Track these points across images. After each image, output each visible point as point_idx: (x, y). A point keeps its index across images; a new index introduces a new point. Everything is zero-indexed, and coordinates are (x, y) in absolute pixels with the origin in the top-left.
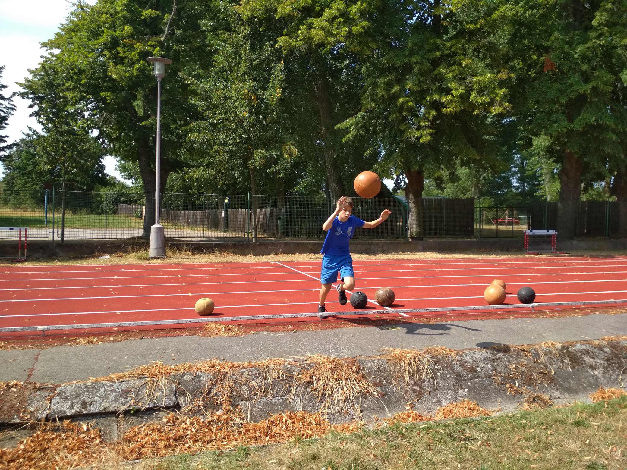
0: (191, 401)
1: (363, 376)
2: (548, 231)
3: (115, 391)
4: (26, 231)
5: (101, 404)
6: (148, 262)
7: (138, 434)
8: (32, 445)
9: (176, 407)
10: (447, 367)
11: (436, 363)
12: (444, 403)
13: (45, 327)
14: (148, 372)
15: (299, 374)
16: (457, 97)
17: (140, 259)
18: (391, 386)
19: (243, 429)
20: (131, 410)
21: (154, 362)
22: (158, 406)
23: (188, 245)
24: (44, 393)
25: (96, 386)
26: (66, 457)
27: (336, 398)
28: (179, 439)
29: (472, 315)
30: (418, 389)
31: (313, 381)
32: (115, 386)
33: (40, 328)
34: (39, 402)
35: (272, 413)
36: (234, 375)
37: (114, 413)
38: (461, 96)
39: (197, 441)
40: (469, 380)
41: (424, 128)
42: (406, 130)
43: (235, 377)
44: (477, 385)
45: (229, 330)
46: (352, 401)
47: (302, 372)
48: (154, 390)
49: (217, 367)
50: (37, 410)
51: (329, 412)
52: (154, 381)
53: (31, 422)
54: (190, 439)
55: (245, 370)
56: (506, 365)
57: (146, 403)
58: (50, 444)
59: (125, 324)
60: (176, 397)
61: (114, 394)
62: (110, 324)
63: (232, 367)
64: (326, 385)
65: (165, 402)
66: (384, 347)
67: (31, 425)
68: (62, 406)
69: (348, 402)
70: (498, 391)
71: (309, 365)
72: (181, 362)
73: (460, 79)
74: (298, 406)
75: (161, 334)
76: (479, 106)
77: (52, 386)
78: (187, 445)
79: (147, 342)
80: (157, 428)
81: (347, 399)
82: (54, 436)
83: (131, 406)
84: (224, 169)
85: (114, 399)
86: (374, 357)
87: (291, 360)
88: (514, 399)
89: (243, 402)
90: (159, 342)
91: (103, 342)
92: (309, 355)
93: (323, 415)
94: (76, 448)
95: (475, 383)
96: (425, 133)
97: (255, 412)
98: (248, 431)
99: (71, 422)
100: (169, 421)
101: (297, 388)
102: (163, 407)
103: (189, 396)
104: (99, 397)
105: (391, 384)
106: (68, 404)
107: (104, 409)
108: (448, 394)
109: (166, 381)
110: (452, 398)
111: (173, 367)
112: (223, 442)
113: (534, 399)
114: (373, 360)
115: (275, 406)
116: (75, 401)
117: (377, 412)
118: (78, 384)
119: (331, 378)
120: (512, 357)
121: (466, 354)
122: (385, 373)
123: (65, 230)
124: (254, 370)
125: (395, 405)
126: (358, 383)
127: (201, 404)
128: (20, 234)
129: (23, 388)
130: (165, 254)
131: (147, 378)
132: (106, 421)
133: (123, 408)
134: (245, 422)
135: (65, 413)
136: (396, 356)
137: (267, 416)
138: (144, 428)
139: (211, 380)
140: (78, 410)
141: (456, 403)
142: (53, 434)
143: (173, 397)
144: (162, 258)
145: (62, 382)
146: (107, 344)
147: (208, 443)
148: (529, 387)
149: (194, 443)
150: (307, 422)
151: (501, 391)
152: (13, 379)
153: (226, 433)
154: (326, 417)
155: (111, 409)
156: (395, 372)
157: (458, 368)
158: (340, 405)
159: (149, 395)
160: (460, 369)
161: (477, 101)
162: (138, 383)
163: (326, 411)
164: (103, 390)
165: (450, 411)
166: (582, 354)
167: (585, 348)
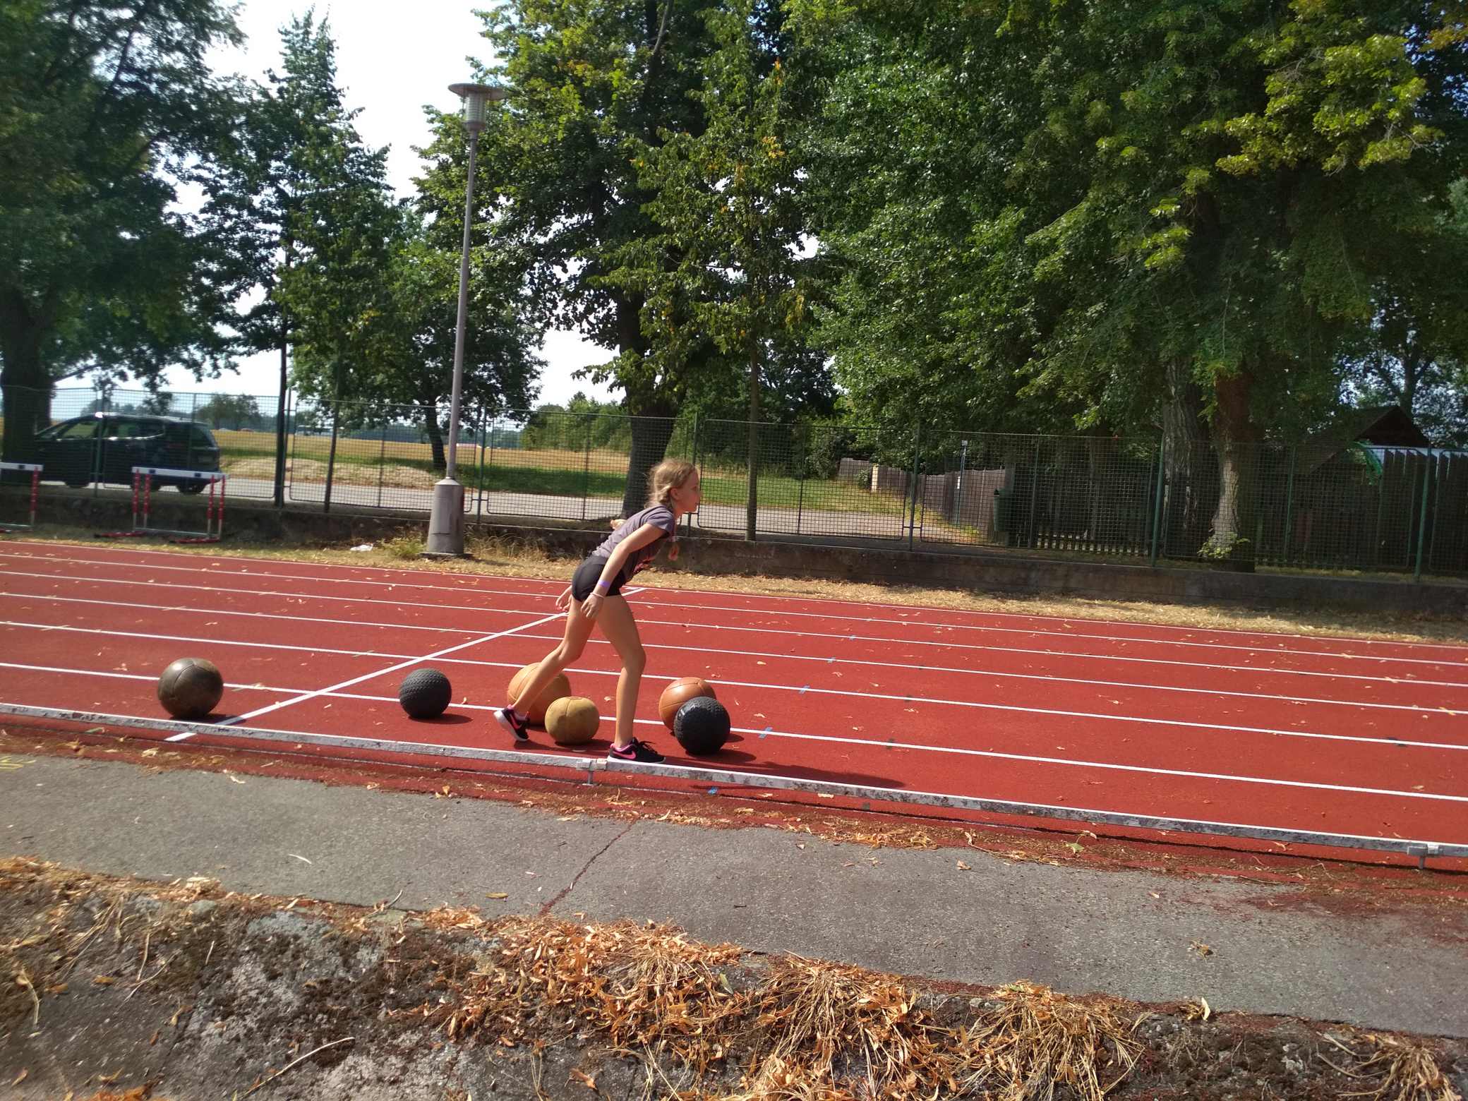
41: (1163, 222)
96: (1165, 238)
123: (333, 487)
130: (460, 550)
166: (254, 950)
167: (293, 932)
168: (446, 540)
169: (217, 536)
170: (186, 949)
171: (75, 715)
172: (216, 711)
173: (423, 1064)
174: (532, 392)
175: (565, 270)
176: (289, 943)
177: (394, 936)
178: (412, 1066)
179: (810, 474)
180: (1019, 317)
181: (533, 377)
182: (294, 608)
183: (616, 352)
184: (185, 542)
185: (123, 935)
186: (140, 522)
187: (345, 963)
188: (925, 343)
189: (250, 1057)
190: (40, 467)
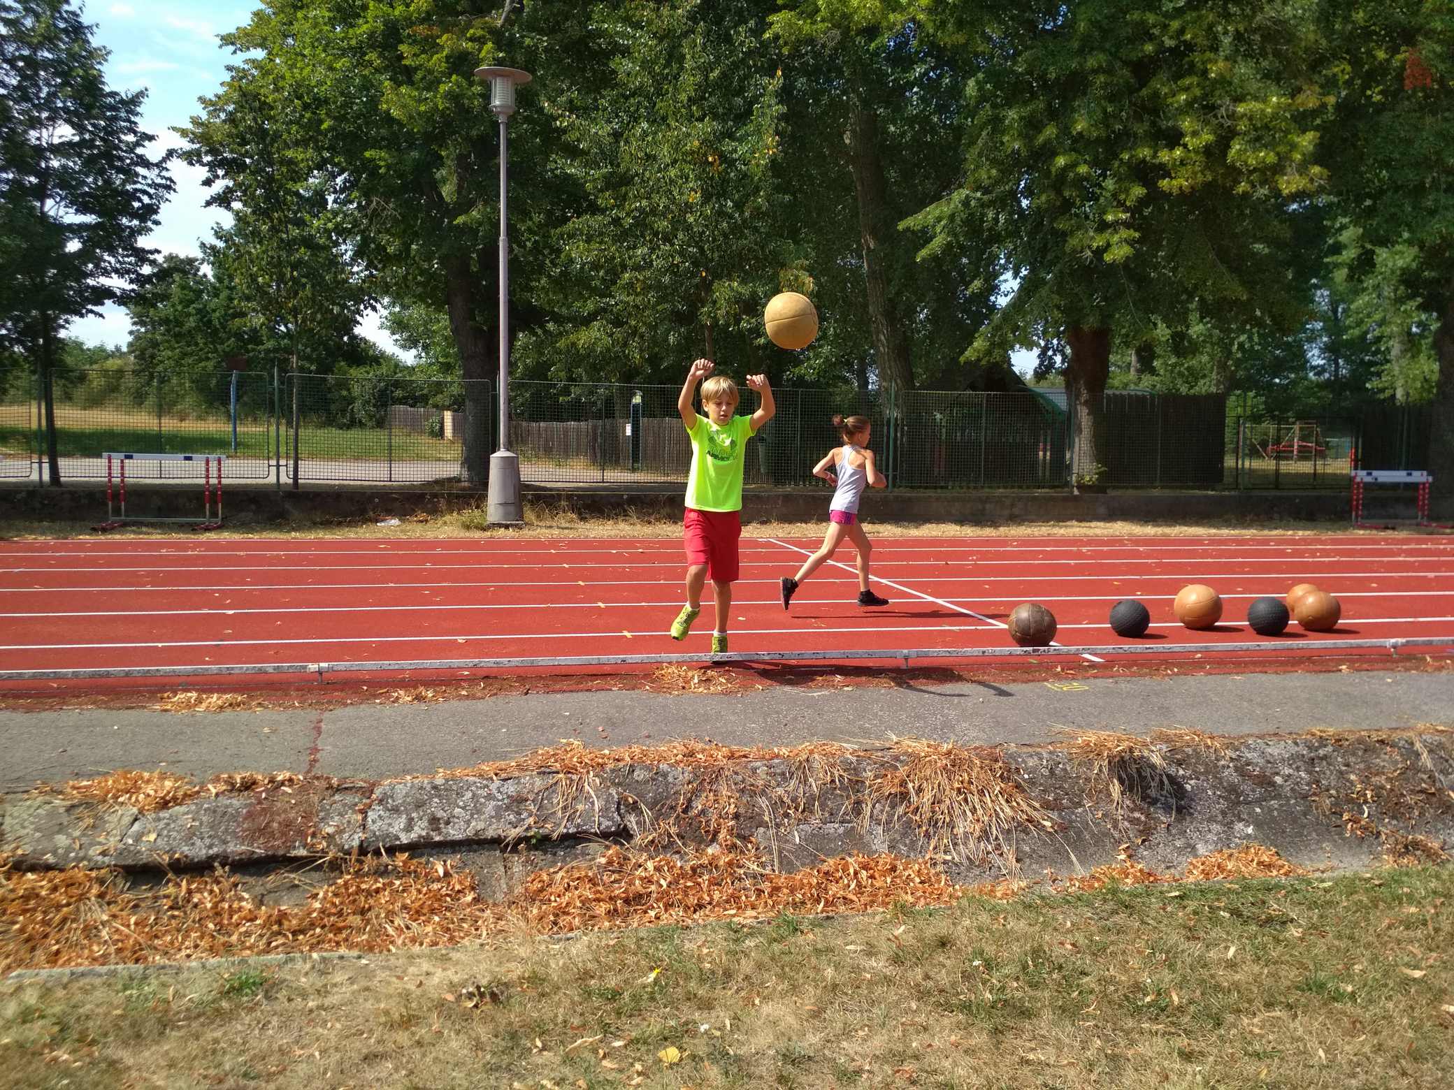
0: (652, 824)
1: (1018, 786)
2: (1410, 474)
3: (494, 798)
4: (219, 463)
5: (468, 822)
6: (488, 534)
7: (549, 885)
8: (337, 901)
9: (623, 834)
10: (1207, 772)
11: (1179, 763)
12: (1201, 849)
13: (324, 665)
14: (556, 761)
15: (876, 777)
16: (1196, 151)
17: (467, 527)
18: (1080, 810)
19: (766, 887)
20: (532, 837)
21: (564, 741)
22: (585, 832)
23: (569, 497)
24: (349, 799)
25: (455, 787)
26: (408, 928)
27: (961, 830)
28: (634, 899)
29: (1254, 663)
30: (1143, 818)
31: (908, 793)
32: (493, 787)
33: (313, 667)
34: (341, 815)
35: (826, 855)
36: (736, 773)
37: (496, 842)
38: (1208, 151)
39: (672, 905)
40: (1258, 802)
41: (1115, 226)
42: (1072, 232)
43: (740, 778)
44: (1276, 813)
45: (708, 680)
46: (997, 838)
47: (883, 772)
48: (574, 799)
49: (700, 756)
50: (340, 832)
51: (948, 858)
52: (572, 780)
53: (331, 855)
54: (658, 900)
55: (759, 764)
56: (1341, 773)
57: (559, 825)
58: (371, 901)
59: (488, 662)
60: (619, 814)
61: (493, 803)
62: (456, 662)
63: (731, 756)
64: (936, 801)
65: (599, 824)
66: (1058, 727)
67: (330, 862)
68: (390, 825)
69: (988, 840)
70: (1324, 828)
71: (897, 759)
72: (620, 743)
73: (1204, 107)
74: (879, 842)
75: (564, 685)
76: (1251, 172)
77: (362, 784)
78: (652, 913)
79: (538, 702)
80: (586, 876)
81: (985, 834)
82: (379, 885)
83: (529, 828)
84: (645, 324)
85: (493, 813)
86: (1039, 746)
87: (856, 747)
88: (1360, 846)
89: (761, 830)
90: (567, 703)
91: (446, 700)
92: (895, 739)
93: (935, 864)
94: (425, 911)
95: (1271, 810)
96: (1116, 238)
97: (789, 851)
98: (776, 889)
99: (411, 858)
100: (610, 863)
101: (874, 806)
102: (596, 834)
103: (647, 813)
104: (463, 808)
105: (1080, 804)
106: (401, 822)
107: (477, 833)
108: (1210, 831)
109: (598, 781)
110: (1220, 839)
111: (607, 752)
112: (726, 910)
113: (1406, 847)
114: (1038, 754)
115: (830, 840)
116: (414, 815)
117: (1053, 863)
118: (416, 781)
119: (948, 788)
120: (1354, 754)
121: (1248, 747)
122: (1066, 781)
123: (300, 462)
124: (778, 765)
125: (1092, 849)
126: (1007, 801)
127: (673, 830)
128: (207, 470)
129: (304, 788)
130: (521, 518)
131: (558, 773)
132: (481, 858)
133: (513, 833)
134: (768, 871)
135: (398, 838)
136: (1088, 745)
137: (814, 861)
138: (561, 874)
139: (689, 782)
140: (424, 833)
141: (1229, 851)
142: (376, 881)
143: (615, 815)
144: (516, 525)
145: (382, 776)
146: (455, 703)
147: (695, 911)
148: (1394, 822)
149: (666, 910)
150: (900, 877)
151: (1330, 827)
152: (282, 768)
153: (730, 891)
154: (940, 868)
155: (490, 833)
156: (1088, 780)
157: (1230, 775)
158: (971, 844)
159: (565, 808)
160: (1235, 778)
161: (1246, 163)
162: (539, 783)
163: (941, 857)
164: (469, 795)
165: (1219, 867)
168: (512, 509)
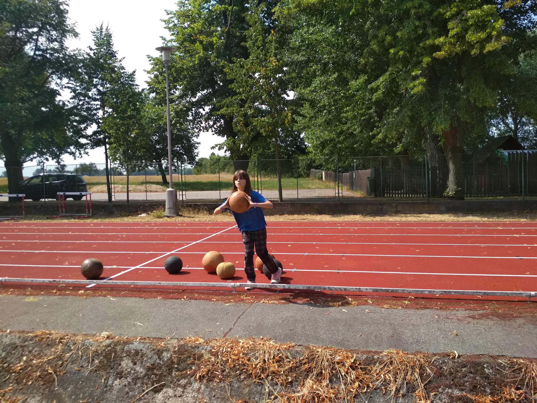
4: (90, 195)
17: (156, 217)
96: (417, 83)
130: (178, 213)
144: (172, 216)
166: (127, 355)
167: (140, 348)
168: (172, 210)
169: (90, 215)
170: (104, 357)
171: (54, 281)
172: (102, 276)
173: (189, 389)
174: (196, 154)
175: (204, 110)
176: (139, 352)
177: (175, 347)
178: (186, 391)
179: (300, 176)
180: (370, 114)
181: (196, 148)
182: (122, 238)
183: (225, 138)
184: (79, 218)
185: (82, 353)
186: (62, 212)
187: (159, 357)
188: (336, 126)
189: (130, 391)
190: (24, 195)
